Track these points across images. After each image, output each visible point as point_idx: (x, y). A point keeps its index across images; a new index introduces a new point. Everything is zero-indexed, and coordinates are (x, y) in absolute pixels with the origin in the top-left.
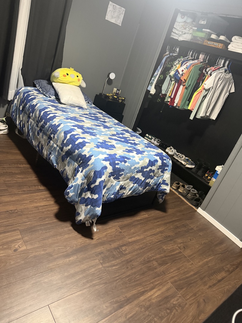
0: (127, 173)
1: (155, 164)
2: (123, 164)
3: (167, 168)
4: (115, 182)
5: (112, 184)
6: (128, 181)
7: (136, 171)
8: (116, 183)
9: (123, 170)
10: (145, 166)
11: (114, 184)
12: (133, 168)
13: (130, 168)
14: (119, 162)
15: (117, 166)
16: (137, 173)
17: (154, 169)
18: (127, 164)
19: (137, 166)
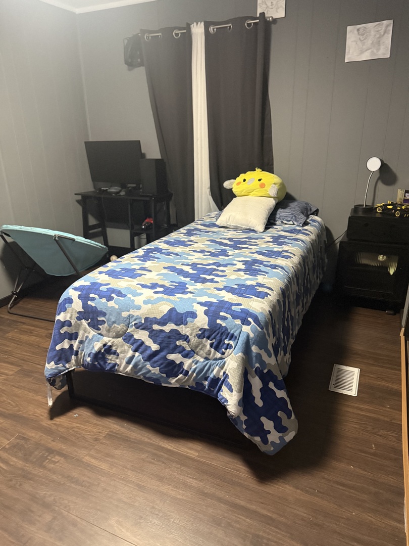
0: (114, 322)
1: (185, 320)
2: (103, 301)
3: (232, 343)
4: (92, 333)
5: (86, 335)
6: (121, 339)
7: (133, 323)
8: (94, 335)
9: (104, 314)
10: (155, 318)
11: (90, 337)
12: (125, 314)
13: (119, 314)
14: (96, 297)
15: (89, 303)
16: (137, 328)
17: (188, 334)
18: (111, 304)
19: (136, 313)
